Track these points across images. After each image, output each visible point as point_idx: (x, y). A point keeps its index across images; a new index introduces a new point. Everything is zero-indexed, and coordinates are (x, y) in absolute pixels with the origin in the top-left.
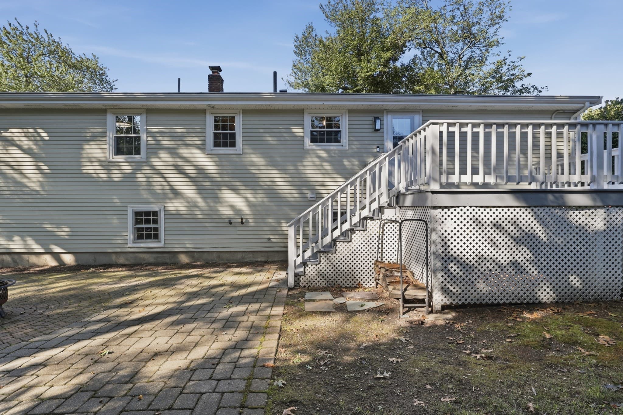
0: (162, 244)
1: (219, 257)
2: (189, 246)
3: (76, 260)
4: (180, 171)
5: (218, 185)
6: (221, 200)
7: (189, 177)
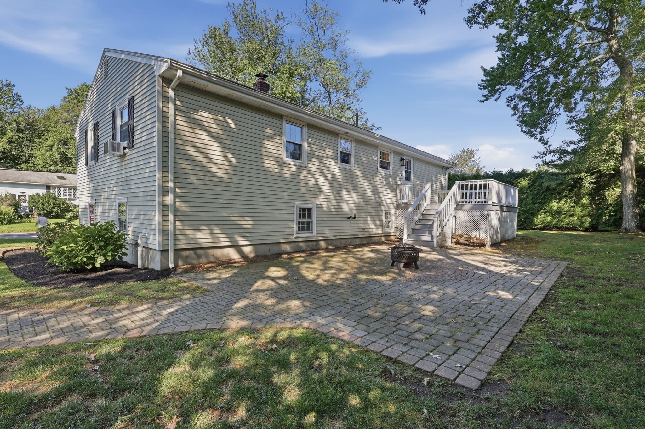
0: (314, 234)
1: (340, 243)
2: (329, 234)
3: (256, 252)
4: (324, 175)
5: (342, 187)
6: (344, 198)
7: (327, 180)
